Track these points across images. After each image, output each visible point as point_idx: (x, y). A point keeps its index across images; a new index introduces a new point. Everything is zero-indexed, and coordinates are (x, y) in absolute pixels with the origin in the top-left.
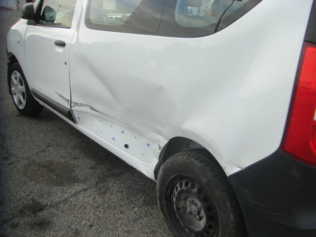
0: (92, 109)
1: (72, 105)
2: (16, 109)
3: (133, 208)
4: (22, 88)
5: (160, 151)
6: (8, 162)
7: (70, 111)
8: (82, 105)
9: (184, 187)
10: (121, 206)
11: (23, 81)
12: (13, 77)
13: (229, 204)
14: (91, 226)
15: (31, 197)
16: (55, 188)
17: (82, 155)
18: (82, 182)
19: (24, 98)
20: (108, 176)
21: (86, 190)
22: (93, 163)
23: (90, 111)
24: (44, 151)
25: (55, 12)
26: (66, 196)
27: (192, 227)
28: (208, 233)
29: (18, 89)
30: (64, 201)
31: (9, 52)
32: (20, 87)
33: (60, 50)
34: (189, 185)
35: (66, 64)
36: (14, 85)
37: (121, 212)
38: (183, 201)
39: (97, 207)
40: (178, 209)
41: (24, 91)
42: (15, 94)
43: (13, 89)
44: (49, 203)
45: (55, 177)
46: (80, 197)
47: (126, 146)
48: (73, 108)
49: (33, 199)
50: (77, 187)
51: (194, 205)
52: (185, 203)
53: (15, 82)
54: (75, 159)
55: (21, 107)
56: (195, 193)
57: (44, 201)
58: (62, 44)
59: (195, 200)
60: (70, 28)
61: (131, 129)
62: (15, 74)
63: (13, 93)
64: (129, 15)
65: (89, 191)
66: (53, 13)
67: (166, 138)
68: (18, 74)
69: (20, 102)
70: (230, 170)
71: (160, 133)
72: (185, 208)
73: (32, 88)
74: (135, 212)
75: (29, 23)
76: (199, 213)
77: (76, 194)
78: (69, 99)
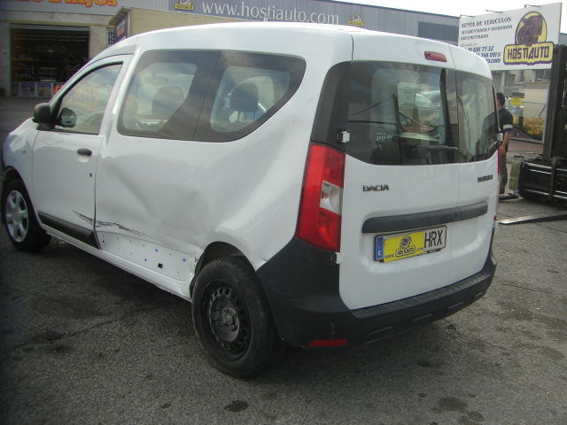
0: (121, 227)
1: (96, 224)
2: (10, 243)
3: (166, 338)
4: (23, 213)
5: (196, 264)
6: (11, 297)
7: (93, 233)
8: (109, 224)
9: (218, 295)
10: (152, 335)
11: (27, 202)
12: (10, 199)
13: (259, 302)
14: (117, 351)
15: (45, 327)
16: (72, 321)
17: (104, 292)
18: (105, 315)
19: (25, 226)
20: (138, 311)
21: (110, 322)
22: (118, 299)
23: (117, 230)
24: (55, 287)
25: (75, 115)
26: (86, 327)
27: (227, 339)
28: (242, 340)
29: (17, 214)
30: (84, 331)
31: (7, 165)
32: (21, 212)
33: (84, 160)
34: (224, 292)
35: (91, 175)
36: (11, 210)
37: (152, 341)
38: (218, 313)
39: (125, 336)
40: (213, 321)
41: (26, 216)
42: (11, 223)
43: (9, 215)
44: (67, 333)
45: (72, 311)
46: (104, 328)
47: (160, 266)
48: (97, 229)
49: (46, 329)
50: (99, 320)
51: (229, 315)
52: (221, 314)
53: (13, 205)
54: (95, 295)
55: (19, 240)
56: (229, 299)
57: (60, 331)
58: (87, 153)
59: (230, 308)
60: (97, 134)
61: (166, 245)
62: (15, 195)
63: (8, 220)
64: (166, 121)
65: (114, 324)
66: (72, 117)
67: (202, 247)
68: (19, 195)
69: (19, 233)
70: (258, 264)
71: (196, 243)
72: (220, 320)
73: (39, 212)
74: (169, 341)
75: (39, 129)
76: (234, 323)
77: (98, 325)
78: (93, 217)
